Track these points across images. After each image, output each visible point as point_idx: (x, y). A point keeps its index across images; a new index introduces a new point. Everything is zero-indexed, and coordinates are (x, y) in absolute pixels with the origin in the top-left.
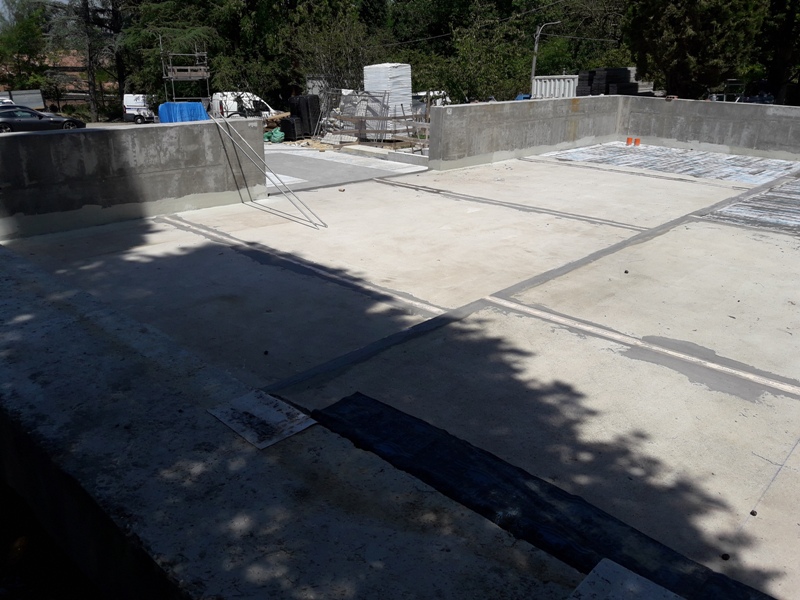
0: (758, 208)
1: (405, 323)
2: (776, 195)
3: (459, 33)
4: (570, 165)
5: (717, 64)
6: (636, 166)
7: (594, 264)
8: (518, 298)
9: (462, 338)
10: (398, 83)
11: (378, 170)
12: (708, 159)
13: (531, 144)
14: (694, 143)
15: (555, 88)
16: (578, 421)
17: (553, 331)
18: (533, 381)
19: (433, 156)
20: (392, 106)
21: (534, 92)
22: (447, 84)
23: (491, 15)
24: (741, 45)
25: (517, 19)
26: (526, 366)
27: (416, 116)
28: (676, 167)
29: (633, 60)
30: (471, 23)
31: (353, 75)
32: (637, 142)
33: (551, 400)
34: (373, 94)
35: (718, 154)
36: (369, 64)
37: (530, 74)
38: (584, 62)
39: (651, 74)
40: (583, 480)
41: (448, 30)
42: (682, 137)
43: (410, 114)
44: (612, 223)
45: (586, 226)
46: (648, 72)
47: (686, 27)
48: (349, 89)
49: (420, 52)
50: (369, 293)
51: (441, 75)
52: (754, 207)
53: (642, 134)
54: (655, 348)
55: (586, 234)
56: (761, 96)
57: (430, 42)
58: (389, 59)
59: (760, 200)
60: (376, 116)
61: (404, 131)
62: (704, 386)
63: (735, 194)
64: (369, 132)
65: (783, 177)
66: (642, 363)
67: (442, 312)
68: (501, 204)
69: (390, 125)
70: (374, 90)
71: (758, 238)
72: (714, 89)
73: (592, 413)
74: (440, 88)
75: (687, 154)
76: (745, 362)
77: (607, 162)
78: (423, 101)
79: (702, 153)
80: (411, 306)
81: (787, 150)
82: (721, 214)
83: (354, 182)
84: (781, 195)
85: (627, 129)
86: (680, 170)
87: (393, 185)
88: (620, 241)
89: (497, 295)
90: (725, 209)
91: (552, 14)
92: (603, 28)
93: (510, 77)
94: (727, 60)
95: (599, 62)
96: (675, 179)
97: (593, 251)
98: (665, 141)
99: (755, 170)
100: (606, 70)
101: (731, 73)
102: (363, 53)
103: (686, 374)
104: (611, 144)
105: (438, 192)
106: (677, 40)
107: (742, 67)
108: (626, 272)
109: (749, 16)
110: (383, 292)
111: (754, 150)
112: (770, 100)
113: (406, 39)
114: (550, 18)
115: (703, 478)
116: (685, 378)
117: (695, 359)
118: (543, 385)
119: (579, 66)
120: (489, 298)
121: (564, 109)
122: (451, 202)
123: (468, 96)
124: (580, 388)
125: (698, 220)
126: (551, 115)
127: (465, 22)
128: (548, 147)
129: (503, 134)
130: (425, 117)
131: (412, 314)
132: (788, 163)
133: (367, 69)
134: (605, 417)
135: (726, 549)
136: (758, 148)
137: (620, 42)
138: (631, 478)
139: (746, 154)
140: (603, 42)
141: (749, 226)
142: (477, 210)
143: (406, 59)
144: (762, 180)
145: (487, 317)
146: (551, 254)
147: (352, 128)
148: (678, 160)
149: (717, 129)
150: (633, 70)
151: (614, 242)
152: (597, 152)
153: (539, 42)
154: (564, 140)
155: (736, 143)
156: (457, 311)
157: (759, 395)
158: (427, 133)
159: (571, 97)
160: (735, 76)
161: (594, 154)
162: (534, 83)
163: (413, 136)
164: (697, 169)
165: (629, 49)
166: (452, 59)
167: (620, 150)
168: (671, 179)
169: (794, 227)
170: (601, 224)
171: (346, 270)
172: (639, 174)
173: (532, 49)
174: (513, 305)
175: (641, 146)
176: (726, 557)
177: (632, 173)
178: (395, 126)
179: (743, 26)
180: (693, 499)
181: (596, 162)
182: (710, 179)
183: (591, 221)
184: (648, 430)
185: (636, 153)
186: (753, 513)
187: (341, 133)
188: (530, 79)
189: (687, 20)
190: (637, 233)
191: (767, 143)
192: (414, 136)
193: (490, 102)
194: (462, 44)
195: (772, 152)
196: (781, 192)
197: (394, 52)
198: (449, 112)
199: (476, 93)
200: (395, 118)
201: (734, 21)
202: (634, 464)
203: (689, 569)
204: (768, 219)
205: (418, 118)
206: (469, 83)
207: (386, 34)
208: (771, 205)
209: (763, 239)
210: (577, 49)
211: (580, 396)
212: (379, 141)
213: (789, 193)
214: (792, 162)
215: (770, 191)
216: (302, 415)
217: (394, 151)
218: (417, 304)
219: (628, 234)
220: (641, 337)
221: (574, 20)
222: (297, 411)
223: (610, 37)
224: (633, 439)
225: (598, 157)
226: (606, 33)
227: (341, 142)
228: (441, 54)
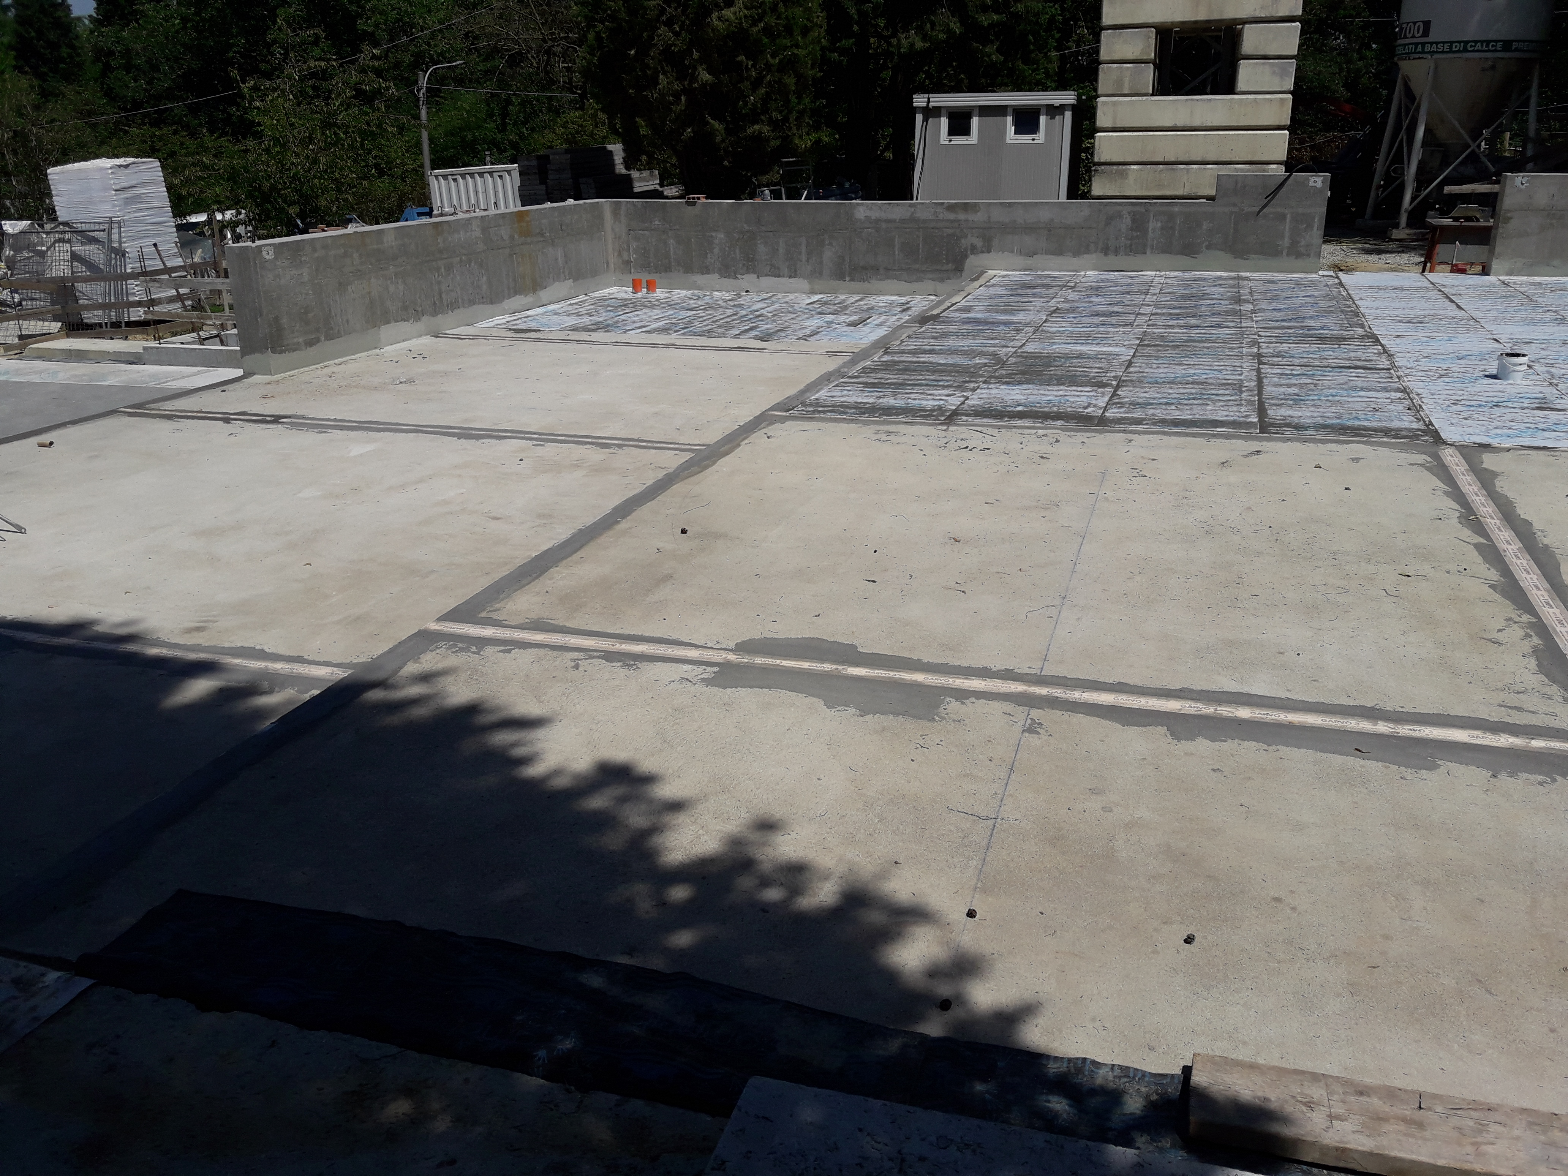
0: (873, 385)
1: (260, 714)
2: (896, 358)
3: (255, 88)
4: (538, 340)
5: (760, 133)
6: (659, 330)
7: (624, 525)
8: (495, 616)
9: (394, 720)
10: (137, 199)
11: (126, 389)
12: (777, 306)
13: (453, 306)
14: (748, 280)
15: (476, 192)
16: (655, 830)
17: (577, 667)
18: (557, 772)
19: (249, 346)
20: (131, 248)
21: (436, 202)
22: (250, 195)
23: (317, 52)
24: (793, 99)
25: (374, 57)
26: (539, 746)
27: (194, 266)
28: (728, 326)
29: (615, 131)
30: (280, 68)
31: (21, 188)
32: (651, 286)
33: (597, 802)
34: (84, 227)
35: (791, 296)
36: (57, 163)
37: (422, 166)
38: (521, 136)
39: (650, 156)
40: (683, 939)
41: (230, 84)
42: (728, 270)
43: (179, 262)
44: (640, 443)
45: (595, 455)
46: (646, 153)
47: (695, 68)
48: (20, 219)
49: (175, 133)
50: (160, 662)
51: (233, 177)
52: (867, 385)
53: (657, 270)
54: (759, 660)
55: (598, 470)
56: (840, 185)
57: (194, 110)
58: (105, 148)
59: (874, 370)
60: (96, 273)
61: (170, 300)
62: (852, 711)
63: (832, 365)
64: (87, 308)
65: (901, 327)
66: (744, 692)
67: (341, 674)
68: (418, 429)
69: (136, 290)
70: (82, 217)
71: (884, 437)
72: (764, 179)
73: (676, 806)
74: (235, 204)
75: (741, 301)
76: (906, 655)
77: (606, 327)
78: (202, 234)
79: (765, 296)
80: (266, 674)
81: (898, 278)
82: (817, 403)
83: (74, 422)
84: (904, 358)
85: (628, 263)
86: (736, 332)
87: (169, 417)
88: (661, 474)
89: (453, 615)
90: (822, 394)
91: (442, 46)
92: (547, 73)
93: (381, 173)
94: (775, 125)
95: (551, 136)
96: (730, 349)
97: (616, 501)
98: (700, 279)
99: (855, 318)
100: (567, 151)
101: (787, 148)
102: (39, 139)
103: (818, 697)
104: (606, 292)
105: (276, 419)
106: (684, 91)
107: (801, 137)
108: (684, 531)
109: (797, 46)
110: (193, 656)
111: (848, 284)
112: (856, 192)
113: (137, 105)
114: (441, 54)
115: (883, 875)
116: (819, 703)
117: (827, 667)
118: (577, 777)
119: (514, 146)
120: (434, 626)
121: (505, 232)
122: (310, 438)
123: (302, 216)
124: (646, 764)
125: (783, 420)
126: (481, 246)
127: (263, 66)
128: (488, 308)
129: (392, 289)
130: (215, 267)
131: (270, 692)
132: (903, 299)
133: (54, 173)
134: (700, 807)
135: (944, 990)
136: (852, 280)
137: (583, 96)
138: (765, 908)
139: (835, 291)
140: (550, 98)
141: (865, 417)
142: (370, 447)
143: (146, 147)
144: (869, 334)
145: (440, 666)
146: (540, 516)
147: (42, 302)
148: (729, 312)
149: (781, 251)
150: (617, 149)
151: (651, 478)
152: (583, 310)
153: (428, 102)
154: (516, 293)
155: (816, 274)
156: (375, 664)
157: (938, 707)
158: (227, 299)
159: (512, 209)
160: (793, 152)
161: (578, 315)
162: (434, 184)
163: (194, 308)
164: (764, 327)
165: (602, 110)
166: (251, 144)
167: (624, 304)
168: (724, 349)
169: (932, 410)
170: (620, 446)
171: (91, 623)
172: (667, 346)
173: (417, 117)
174: (488, 632)
175: (660, 293)
176: (945, 1005)
177: (655, 345)
178: (148, 291)
179: (790, 65)
180: (875, 917)
181: (586, 329)
182: (789, 343)
183: (601, 443)
184: (777, 812)
185: (652, 307)
186: (971, 914)
187: (18, 318)
188: (422, 176)
189: (696, 55)
190: (687, 456)
191: (864, 268)
192: (198, 307)
193: (351, 229)
194: (265, 112)
195: (876, 284)
196: (903, 352)
197: (112, 134)
198: (268, 255)
199: (316, 210)
200: (145, 273)
201: (773, 56)
202: (765, 882)
203: (894, 1046)
204: (891, 401)
205: (198, 270)
206: (299, 191)
207: (86, 95)
208: (893, 378)
209: (892, 437)
210: (505, 114)
211: (649, 779)
212: (116, 325)
213: (914, 353)
214: (908, 298)
215: (886, 353)
216: (53, 976)
217: (155, 344)
218: (279, 666)
219: (672, 461)
220: (732, 645)
221: (489, 57)
222: (37, 969)
223: (562, 89)
224: (754, 836)
225: (586, 320)
226: (552, 82)
227: (21, 337)
228: (224, 134)
